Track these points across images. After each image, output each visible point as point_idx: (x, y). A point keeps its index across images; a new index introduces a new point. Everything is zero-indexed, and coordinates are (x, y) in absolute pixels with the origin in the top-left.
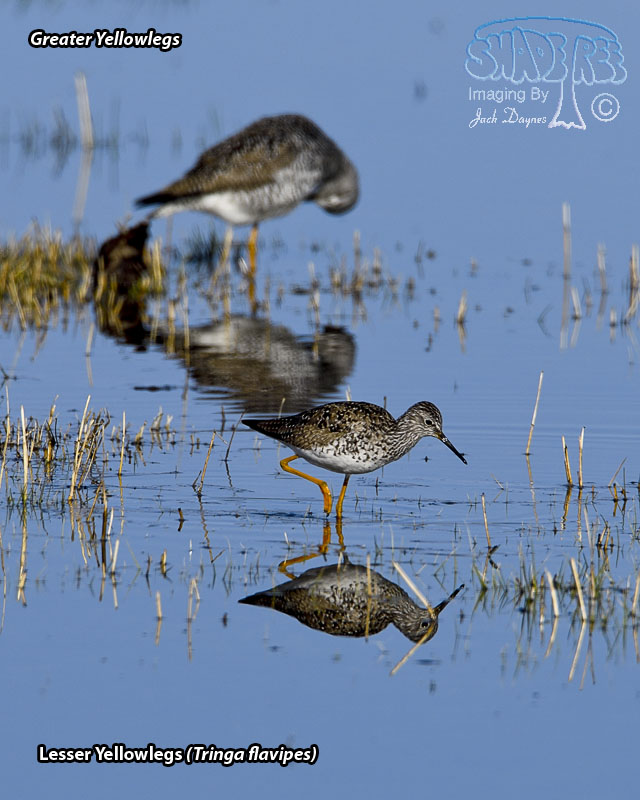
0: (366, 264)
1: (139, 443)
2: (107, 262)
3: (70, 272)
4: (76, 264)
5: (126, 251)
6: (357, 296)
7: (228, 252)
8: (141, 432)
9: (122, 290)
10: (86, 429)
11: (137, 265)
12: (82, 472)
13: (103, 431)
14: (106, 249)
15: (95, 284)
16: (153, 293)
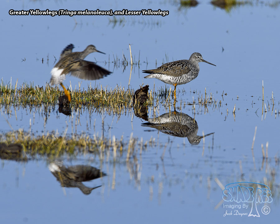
0: (208, 97)
1: (146, 146)
2: (137, 96)
3: (127, 99)
4: (129, 97)
5: (143, 93)
6: (206, 105)
7: (170, 94)
8: (146, 143)
9: (141, 104)
10: (131, 142)
11: (145, 97)
12: (130, 154)
13: (136, 143)
14: (137, 93)
15: (134, 102)
16: (150, 105)
